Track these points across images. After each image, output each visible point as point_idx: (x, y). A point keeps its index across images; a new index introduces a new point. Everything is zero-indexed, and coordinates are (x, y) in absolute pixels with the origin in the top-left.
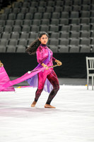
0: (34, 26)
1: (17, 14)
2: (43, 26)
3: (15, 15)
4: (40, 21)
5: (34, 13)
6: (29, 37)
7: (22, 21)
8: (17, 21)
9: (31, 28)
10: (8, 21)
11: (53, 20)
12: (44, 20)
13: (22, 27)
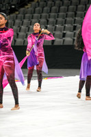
0: (60, 19)
1: (43, 8)
2: (68, 19)
3: (41, 9)
4: (65, 14)
5: (59, 7)
6: (55, 30)
7: (47, 15)
8: (44, 14)
9: (57, 21)
10: (35, 15)
11: (78, 12)
12: (70, 13)
13: (48, 21)
